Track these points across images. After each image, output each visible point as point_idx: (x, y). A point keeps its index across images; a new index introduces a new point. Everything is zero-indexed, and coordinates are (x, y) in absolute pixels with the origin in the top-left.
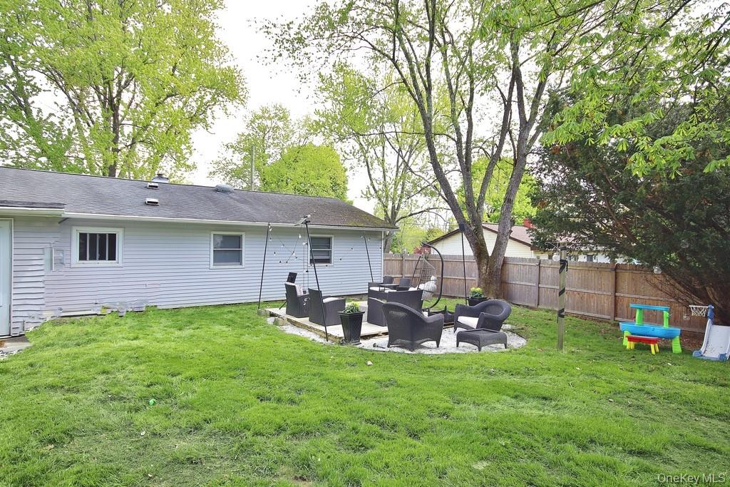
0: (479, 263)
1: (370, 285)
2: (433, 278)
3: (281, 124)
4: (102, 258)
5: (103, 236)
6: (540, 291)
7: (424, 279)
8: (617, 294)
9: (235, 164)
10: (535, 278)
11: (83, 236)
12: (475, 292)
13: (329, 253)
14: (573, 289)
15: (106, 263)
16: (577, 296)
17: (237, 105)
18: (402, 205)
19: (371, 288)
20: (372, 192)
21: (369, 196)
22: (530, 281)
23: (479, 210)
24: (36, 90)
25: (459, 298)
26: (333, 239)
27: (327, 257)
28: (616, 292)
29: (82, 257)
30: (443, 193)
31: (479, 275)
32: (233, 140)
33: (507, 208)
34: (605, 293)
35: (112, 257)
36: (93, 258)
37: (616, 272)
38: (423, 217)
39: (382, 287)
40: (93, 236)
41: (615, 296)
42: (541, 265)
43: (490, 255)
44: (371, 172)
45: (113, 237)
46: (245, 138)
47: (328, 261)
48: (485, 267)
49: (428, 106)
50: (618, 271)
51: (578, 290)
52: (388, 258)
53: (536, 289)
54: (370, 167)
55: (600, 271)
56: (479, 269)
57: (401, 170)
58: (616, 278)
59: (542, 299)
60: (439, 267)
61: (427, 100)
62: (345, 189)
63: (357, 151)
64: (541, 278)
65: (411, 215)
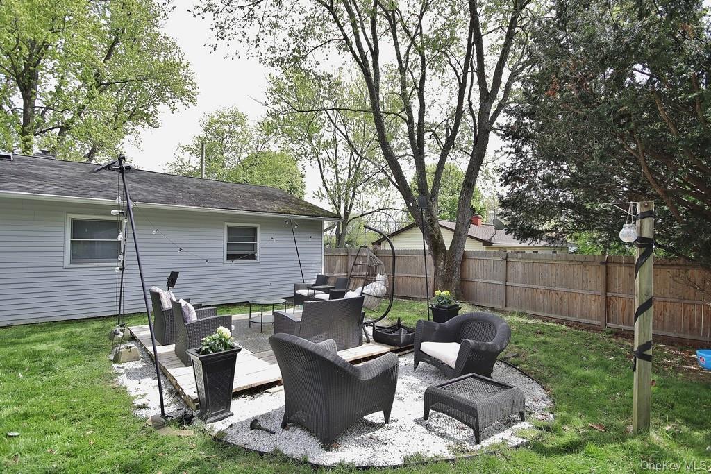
0: (435, 258)
1: (297, 287)
2: (379, 277)
3: (238, 129)
6: (508, 290)
7: (369, 279)
8: (609, 294)
9: (192, 167)
10: (501, 275)
12: (441, 298)
13: (254, 247)
14: (549, 288)
16: (555, 295)
17: (186, 102)
18: (354, 206)
19: (299, 292)
20: (324, 192)
21: (320, 196)
22: (495, 278)
23: (433, 198)
25: (413, 298)
26: (259, 229)
27: (250, 252)
28: (607, 291)
30: (393, 179)
31: (436, 271)
32: (190, 142)
33: (467, 194)
34: (592, 293)
37: (607, 267)
38: (374, 217)
39: (312, 289)
41: (607, 297)
42: (508, 260)
43: (448, 248)
44: (324, 174)
46: (202, 142)
47: (253, 257)
48: (442, 263)
49: (375, 74)
50: (609, 265)
51: (556, 289)
52: (330, 254)
53: (503, 288)
54: (323, 169)
55: (585, 266)
56: (436, 265)
57: (352, 173)
58: (607, 274)
59: (511, 301)
60: (389, 264)
61: (374, 66)
62: (303, 193)
63: (308, 153)
64: (509, 275)
65: (363, 215)
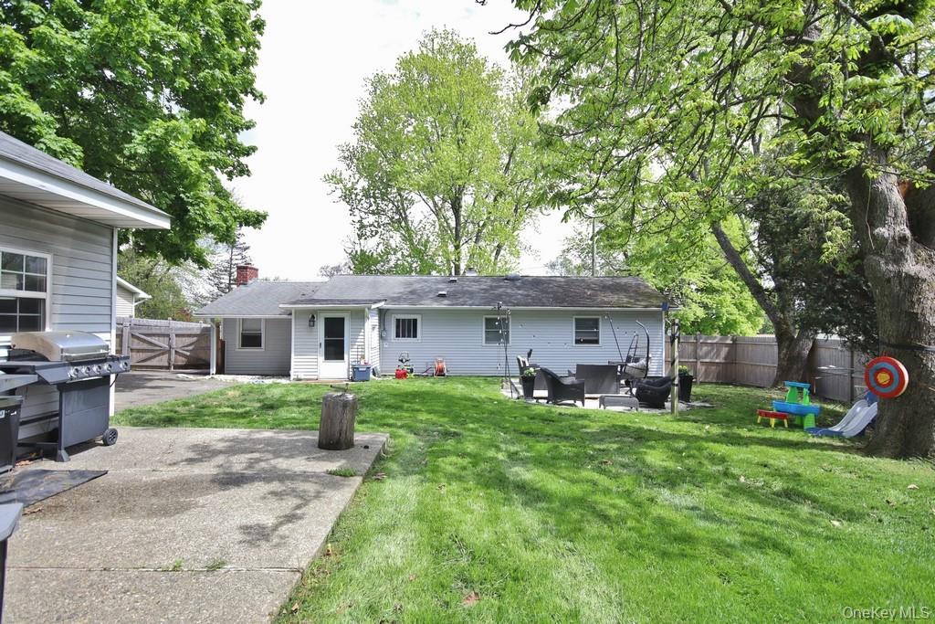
4: (409, 336)
5: (409, 320)
6: (854, 382)
10: (848, 366)
11: (398, 320)
13: (597, 333)
15: (411, 340)
24: (412, 202)
26: (600, 320)
27: (595, 338)
29: (398, 336)
35: (415, 336)
36: (404, 336)
40: (404, 320)
42: (853, 350)
43: (795, 336)
45: (415, 321)
47: (596, 342)
64: (854, 366)
